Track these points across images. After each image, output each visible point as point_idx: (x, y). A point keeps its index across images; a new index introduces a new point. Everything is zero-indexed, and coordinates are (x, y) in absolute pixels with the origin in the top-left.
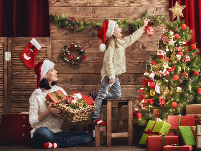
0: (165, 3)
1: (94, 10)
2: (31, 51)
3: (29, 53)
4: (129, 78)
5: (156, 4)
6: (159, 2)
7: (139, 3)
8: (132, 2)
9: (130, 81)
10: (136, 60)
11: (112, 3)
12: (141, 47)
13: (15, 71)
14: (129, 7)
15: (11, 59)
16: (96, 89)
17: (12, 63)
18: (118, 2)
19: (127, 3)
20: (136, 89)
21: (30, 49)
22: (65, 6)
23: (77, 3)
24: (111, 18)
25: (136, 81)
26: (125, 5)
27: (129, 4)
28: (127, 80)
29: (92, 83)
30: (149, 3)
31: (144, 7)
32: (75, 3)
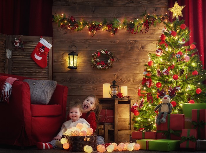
0: (165, 3)
1: (93, 10)
2: (42, 51)
3: (40, 53)
4: (128, 78)
5: (155, 4)
6: (159, 2)
7: (139, 3)
8: (132, 2)
9: (129, 81)
10: (135, 60)
11: (112, 2)
12: (140, 46)
13: (15, 69)
14: (128, 7)
15: (12, 57)
16: (95, 89)
17: (12, 61)
18: (118, 1)
19: (127, 3)
20: (135, 89)
21: (40, 49)
22: (64, 6)
23: (76, 3)
24: (111, 17)
25: (135, 80)
26: (124, 4)
27: (129, 3)
28: (126, 79)
29: (91, 83)
30: (149, 3)
31: (143, 7)
32: (75, 2)
